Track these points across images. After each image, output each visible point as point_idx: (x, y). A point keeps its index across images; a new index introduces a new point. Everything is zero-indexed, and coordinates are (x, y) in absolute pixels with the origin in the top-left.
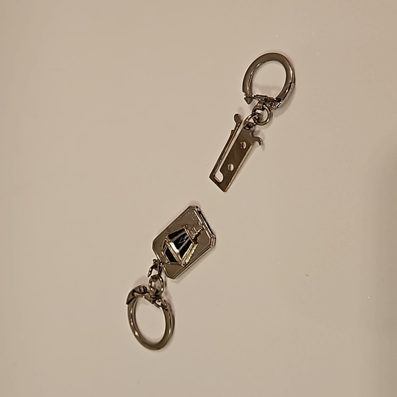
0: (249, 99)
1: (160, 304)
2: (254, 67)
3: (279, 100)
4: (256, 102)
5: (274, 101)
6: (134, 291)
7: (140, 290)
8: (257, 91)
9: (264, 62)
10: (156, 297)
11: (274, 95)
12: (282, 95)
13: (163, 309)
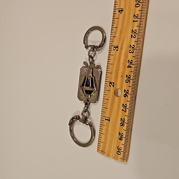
0: (87, 47)
1: (88, 123)
2: (88, 33)
3: (100, 46)
4: (90, 48)
5: (98, 47)
6: (73, 118)
7: (77, 117)
8: (90, 44)
9: (92, 31)
10: (85, 120)
11: (98, 45)
12: (101, 44)
13: (90, 126)
